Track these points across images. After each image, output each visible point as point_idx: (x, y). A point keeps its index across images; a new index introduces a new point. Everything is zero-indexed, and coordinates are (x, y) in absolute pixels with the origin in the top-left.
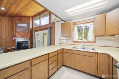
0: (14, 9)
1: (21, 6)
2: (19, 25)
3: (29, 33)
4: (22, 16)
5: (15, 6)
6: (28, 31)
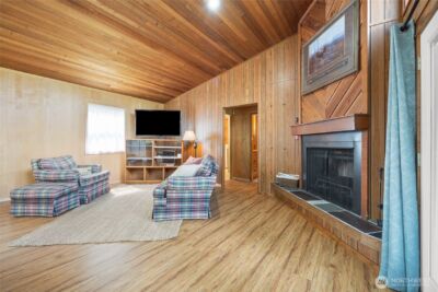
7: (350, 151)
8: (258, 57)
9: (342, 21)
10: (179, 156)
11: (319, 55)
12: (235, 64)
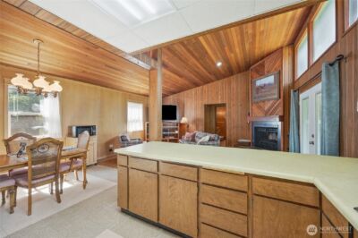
0: (232, 55)
1: (236, 42)
2: (259, 83)
3: (281, 100)
4: (263, 58)
5: (226, 48)
6: (276, 96)
7: (275, 129)
8: (226, 79)
9: (272, 77)
10: (177, 132)
11: (262, 87)
12: (213, 81)
